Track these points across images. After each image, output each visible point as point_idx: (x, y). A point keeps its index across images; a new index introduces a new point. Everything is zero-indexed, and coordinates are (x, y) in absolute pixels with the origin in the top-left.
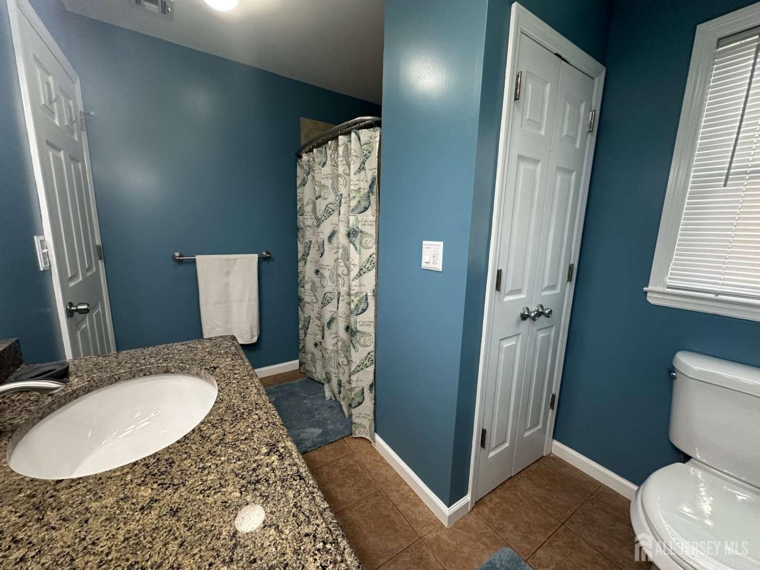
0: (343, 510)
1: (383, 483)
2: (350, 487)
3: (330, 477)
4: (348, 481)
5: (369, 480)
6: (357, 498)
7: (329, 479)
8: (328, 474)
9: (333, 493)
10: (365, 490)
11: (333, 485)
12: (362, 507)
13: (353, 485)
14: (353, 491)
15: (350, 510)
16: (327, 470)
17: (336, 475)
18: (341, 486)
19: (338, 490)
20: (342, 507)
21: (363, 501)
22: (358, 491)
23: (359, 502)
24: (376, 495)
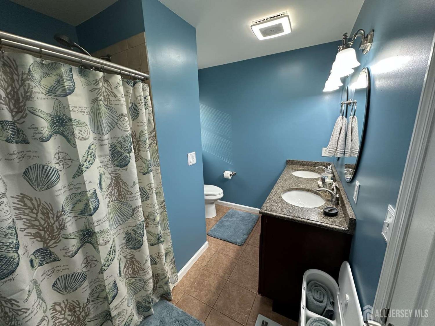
0: (221, 277)
1: (199, 270)
2: (208, 281)
3: (208, 293)
4: (206, 284)
5: (200, 276)
6: (212, 276)
7: (209, 293)
8: (206, 295)
9: (216, 286)
10: (207, 275)
11: (212, 288)
12: (215, 271)
13: (207, 280)
14: (210, 279)
15: (219, 275)
16: (204, 297)
17: (205, 291)
18: (210, 285)
19: (213, 285)
20: (219, 278)
21: (213, 273)
22: (208, 277)
23: (214, 274)
24: (207, 270)
